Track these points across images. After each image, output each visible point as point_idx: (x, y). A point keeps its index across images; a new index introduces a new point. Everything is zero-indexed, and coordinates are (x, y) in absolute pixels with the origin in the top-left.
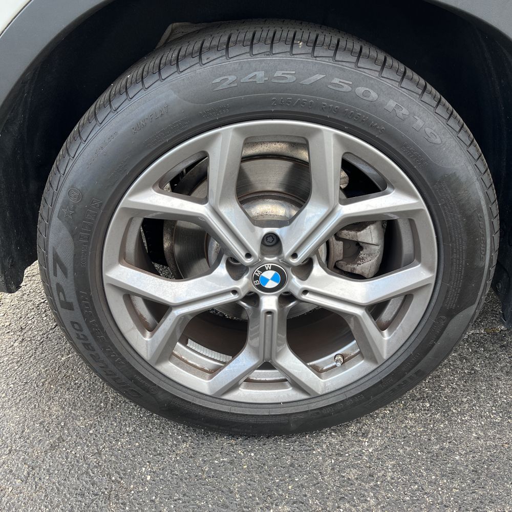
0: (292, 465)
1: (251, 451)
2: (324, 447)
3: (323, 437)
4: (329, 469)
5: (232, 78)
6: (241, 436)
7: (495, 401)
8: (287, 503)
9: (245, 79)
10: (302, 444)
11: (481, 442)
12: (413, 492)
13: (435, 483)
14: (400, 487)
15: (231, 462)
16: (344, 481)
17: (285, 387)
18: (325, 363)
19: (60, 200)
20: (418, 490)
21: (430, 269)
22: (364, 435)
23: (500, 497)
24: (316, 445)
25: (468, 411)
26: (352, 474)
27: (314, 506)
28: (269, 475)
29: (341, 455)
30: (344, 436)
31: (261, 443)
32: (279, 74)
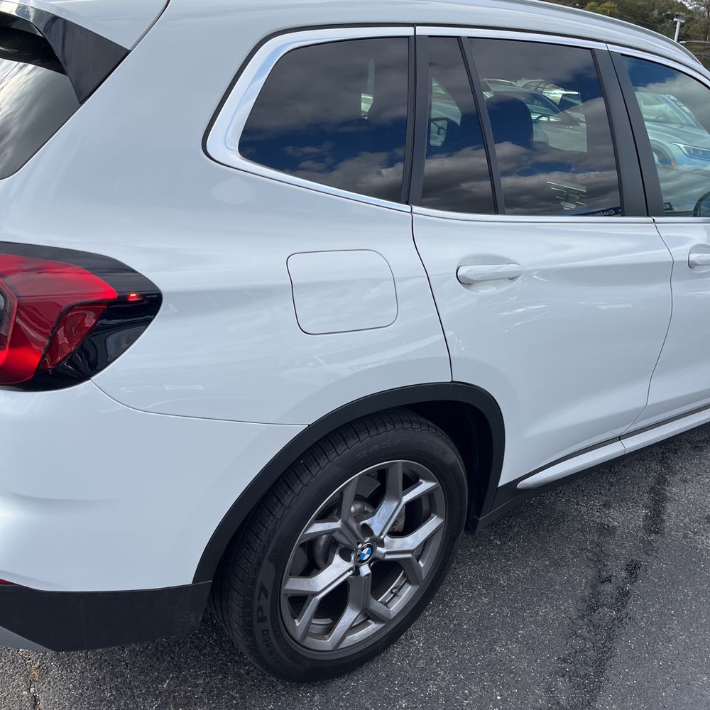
0: (387, 676)
1: (358, 680)
2: (396, 656)
3: (391, 651)
4: (408, 667)
5: (364, 452)
6: (345, 674)
7: (462, 584)
8: (402, 698)
9: (370, 451)
10: (383, 660)
11: (470, 612)
12: (457, 657)
13: (463, 646)
14: (450, 658)
15: (353, 692)
16: (421, 670)
17: (370, 624)
18: (386, 597)
19: (270, 549)
20: (458, 654)
21: (442, 517)
22: (412, 638)
23: (497, 638)
24: (391, 657)
25: (453, 596)
26: (421, 663)
27: (416, 692)
28: (380, 688)
29: (408, 656)
30: (402, 644)
31: (360, 672)
32: (384, 443)
